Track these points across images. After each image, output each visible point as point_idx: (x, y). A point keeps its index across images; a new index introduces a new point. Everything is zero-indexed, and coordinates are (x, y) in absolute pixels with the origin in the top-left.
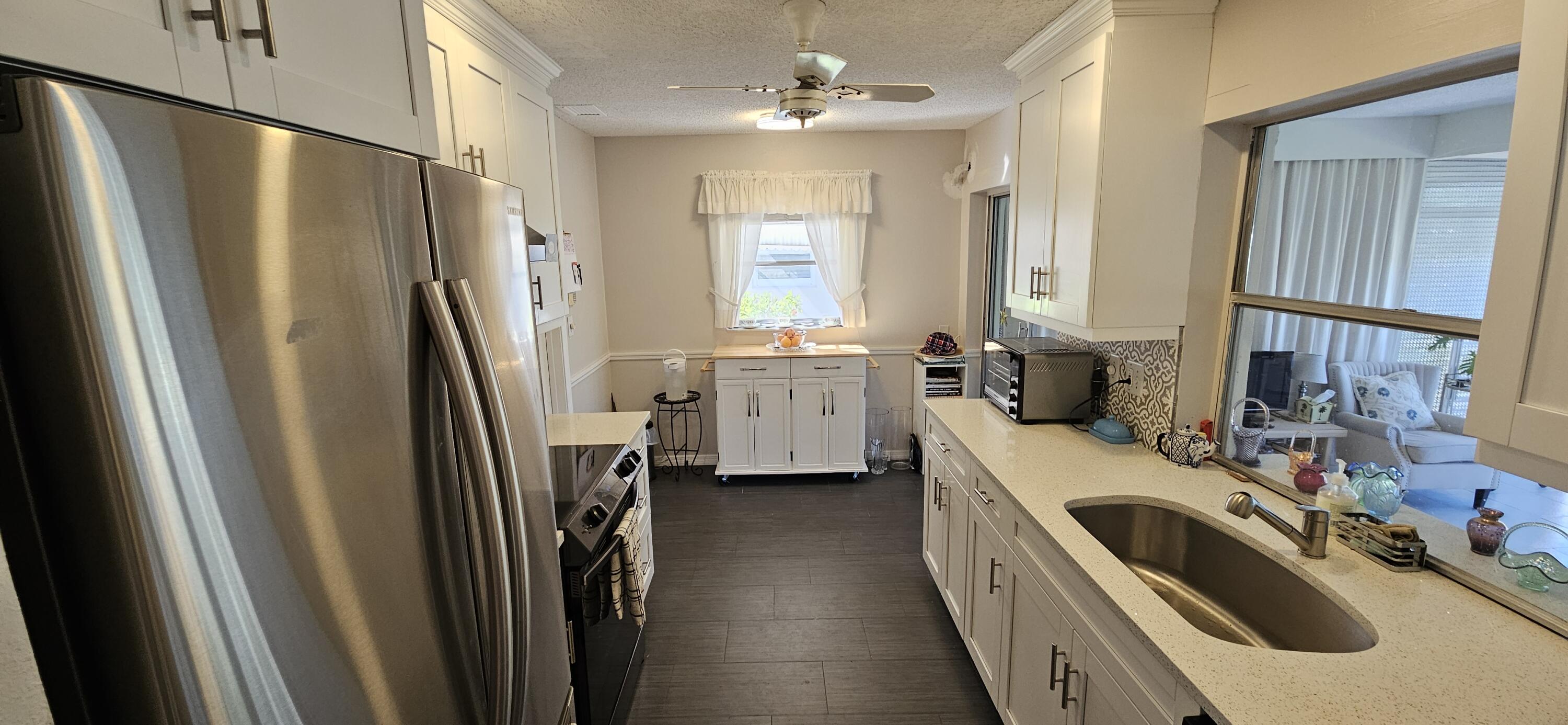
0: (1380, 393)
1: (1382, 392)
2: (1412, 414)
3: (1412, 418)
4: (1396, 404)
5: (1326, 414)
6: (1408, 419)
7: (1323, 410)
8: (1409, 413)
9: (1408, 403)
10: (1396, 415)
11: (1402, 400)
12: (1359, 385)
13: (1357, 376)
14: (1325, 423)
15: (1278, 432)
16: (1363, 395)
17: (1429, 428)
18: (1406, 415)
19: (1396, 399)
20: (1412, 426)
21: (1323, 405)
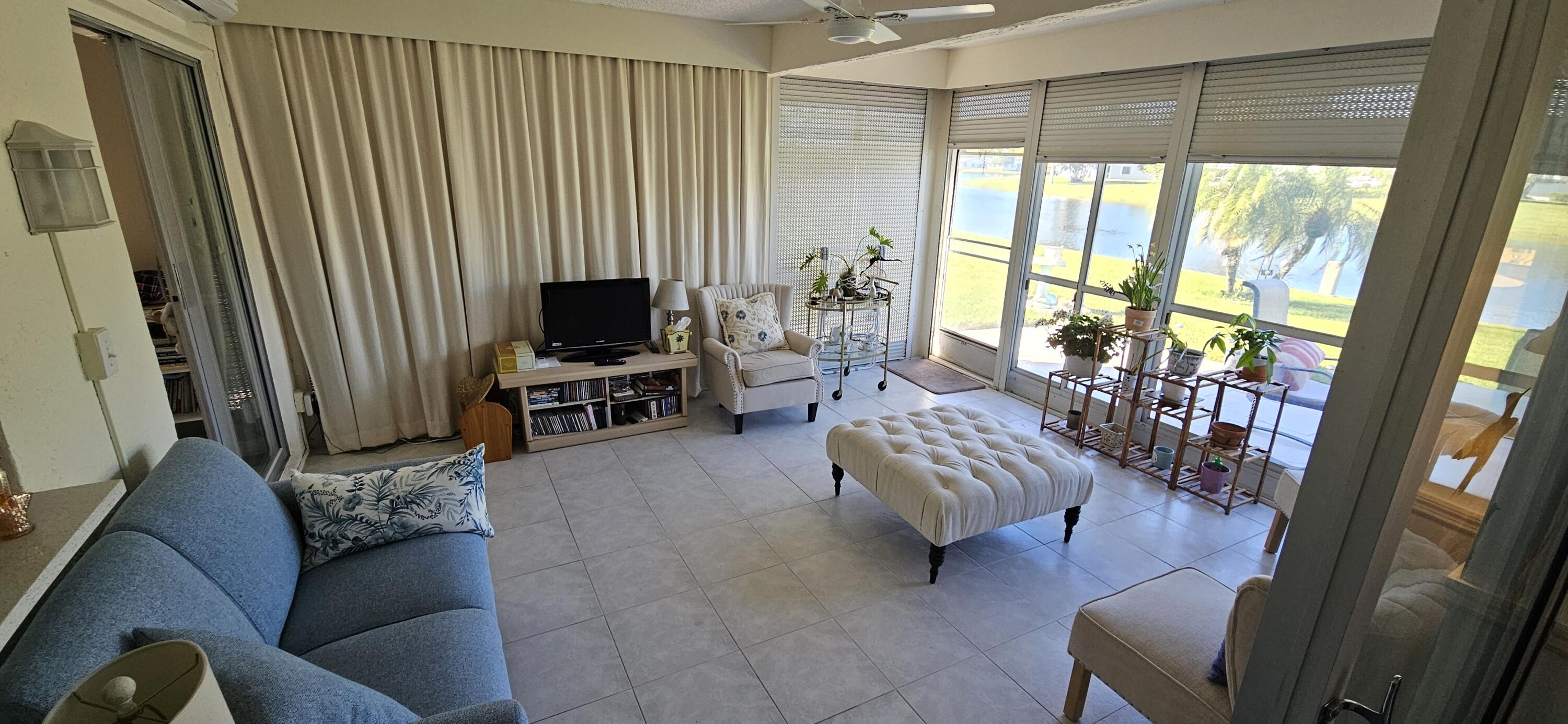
0: (738, 316)
1: (741, 315)
2: (762, 336)
3: (763, 340)
4: (750, 327)
5: (685, 342)
6: (759, 341)
7: (680, 339)
8: (760, 335)
9: (761, 325)
10: (749, 338)
11: (756, 322)
12: (722, 309)
13: (721, 299)
14: (684, 352)
15: (631, 367)
16: (725, 319)
17: (778, 348)
18: (757, 336)
19: (751, 321)
20: (763, 347)
21: (680, 334)
